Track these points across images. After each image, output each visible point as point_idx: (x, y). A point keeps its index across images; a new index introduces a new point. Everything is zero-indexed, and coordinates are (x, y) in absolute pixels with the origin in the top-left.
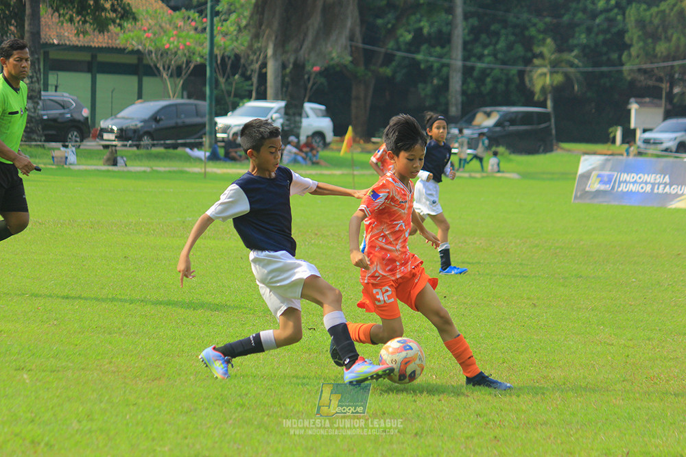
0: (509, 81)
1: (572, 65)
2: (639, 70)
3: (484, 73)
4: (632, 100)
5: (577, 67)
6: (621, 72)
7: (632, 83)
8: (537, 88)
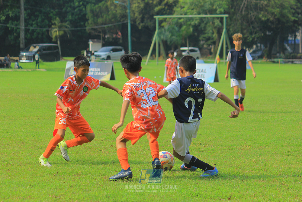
0: (43, 34)
1: (66, 27)
2: (92, 29)
3: (33, 31)
4: (90, 40)
5: (69, 28)
6: (85, 30)
7: (90, 34)
8: (54, 36)
